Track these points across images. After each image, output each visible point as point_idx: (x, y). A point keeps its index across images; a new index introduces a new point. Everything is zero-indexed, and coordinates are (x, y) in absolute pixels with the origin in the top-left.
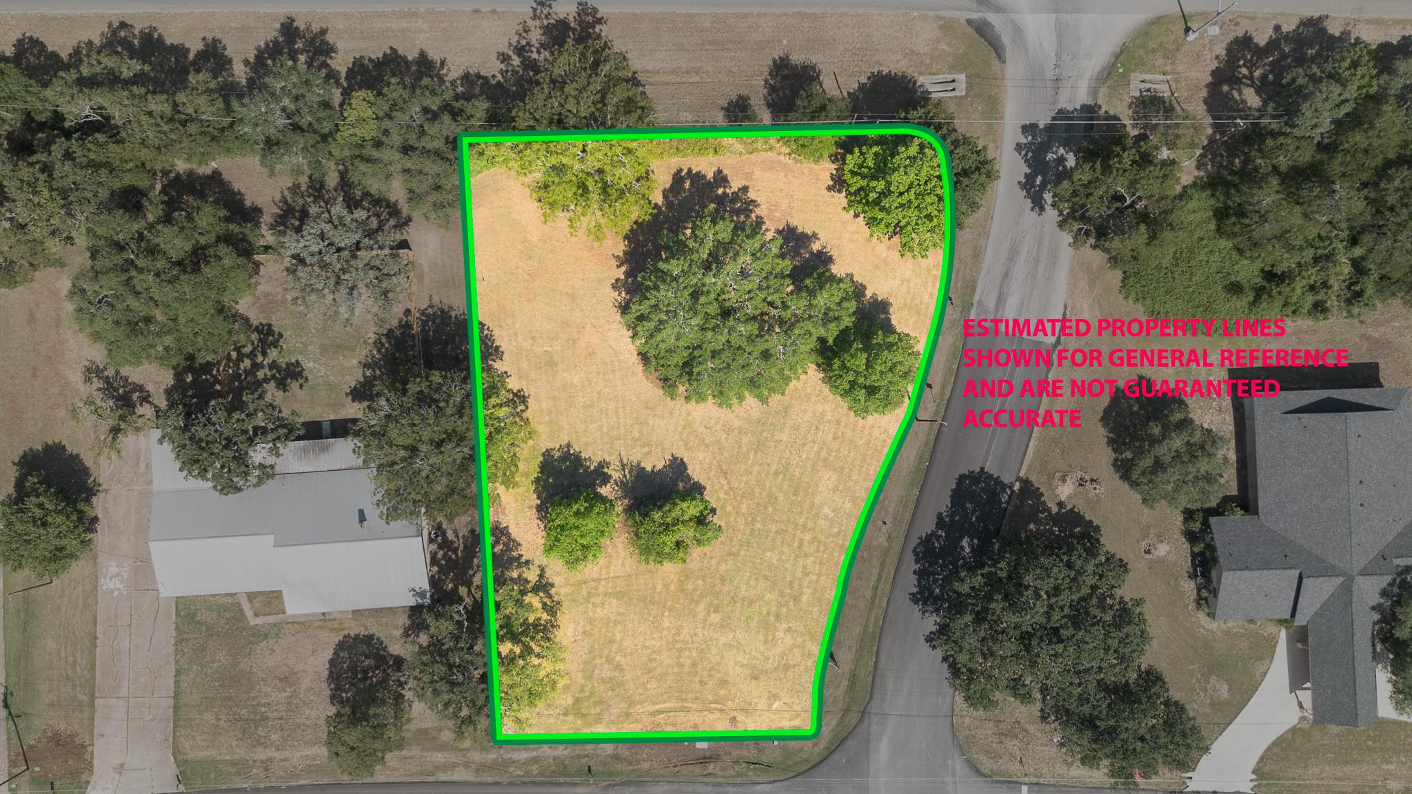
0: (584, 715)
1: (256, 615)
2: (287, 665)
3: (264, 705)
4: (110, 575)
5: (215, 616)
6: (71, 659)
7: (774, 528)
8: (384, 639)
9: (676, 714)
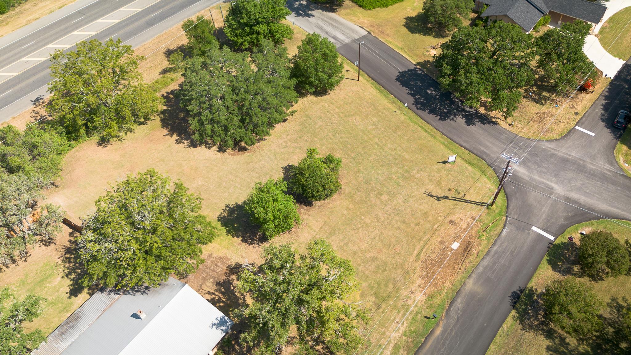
9: (426, 247)
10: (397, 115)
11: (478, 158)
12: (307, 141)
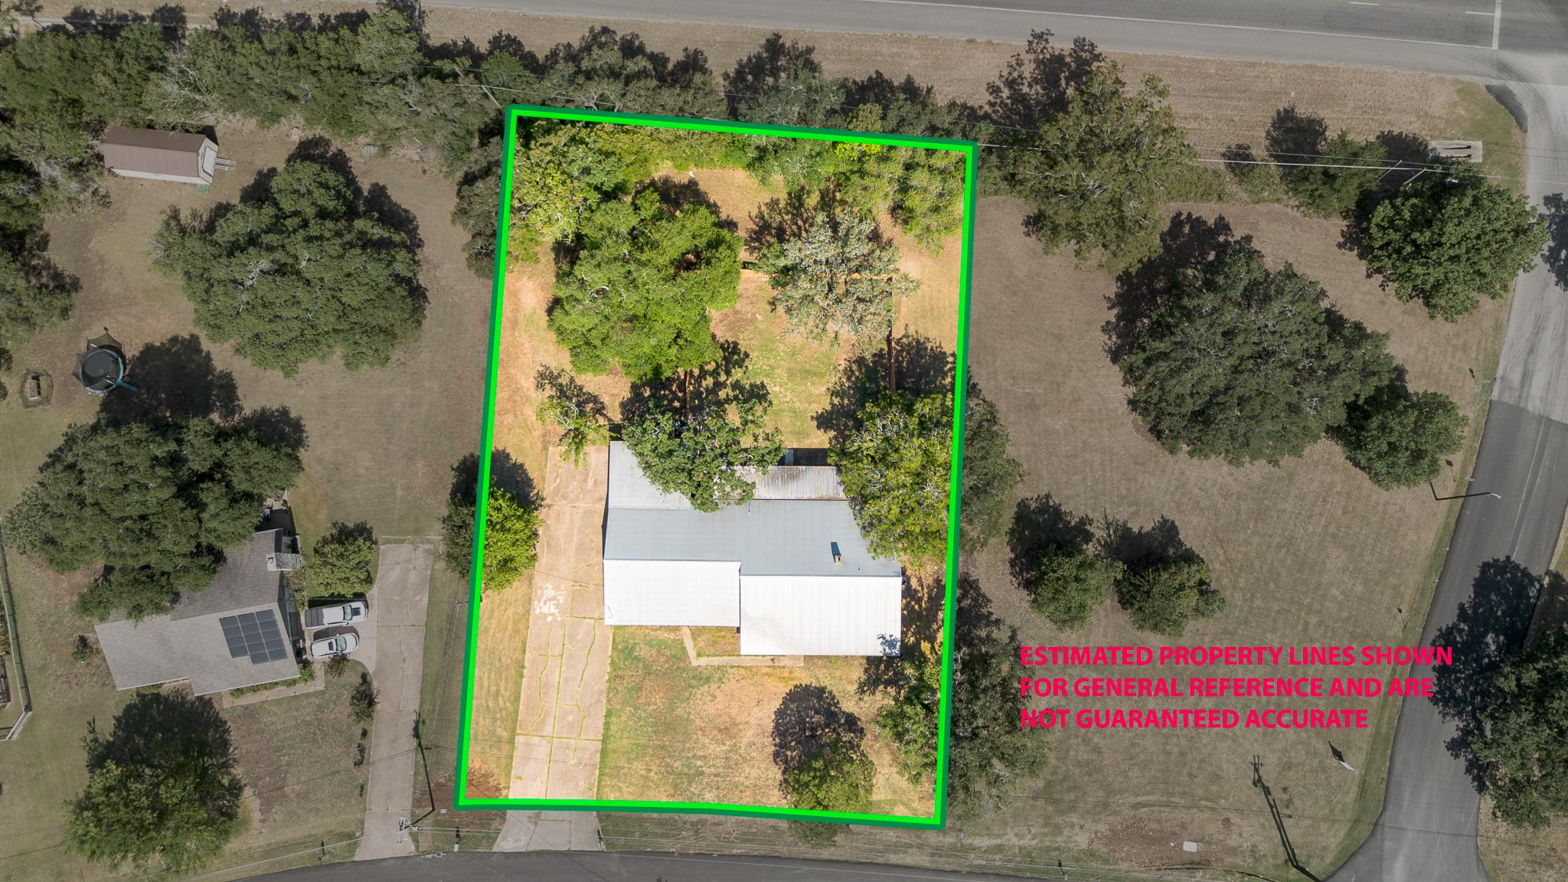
0: (1056, 802)
1: (699, 655)
2: (729, 716)
3: (700, 758)
4: (544, 598)
5: (654, 652)
6: (493, 688)
7: (1276, 607)
8: (837, 694)
10: (1395, 618)
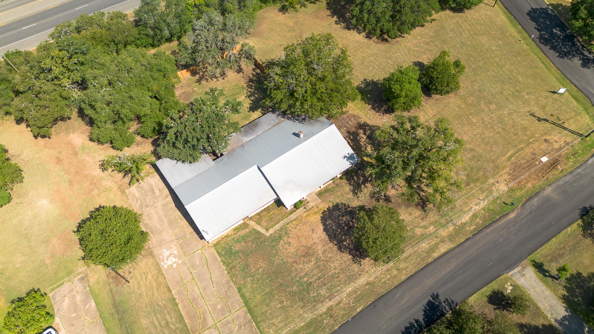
1: (267, 230)
4: (165, 258)
5: (243, 244)
9: (519, 153)
10: (521, 43)
11: (585, 96)
12: (437, 47)
